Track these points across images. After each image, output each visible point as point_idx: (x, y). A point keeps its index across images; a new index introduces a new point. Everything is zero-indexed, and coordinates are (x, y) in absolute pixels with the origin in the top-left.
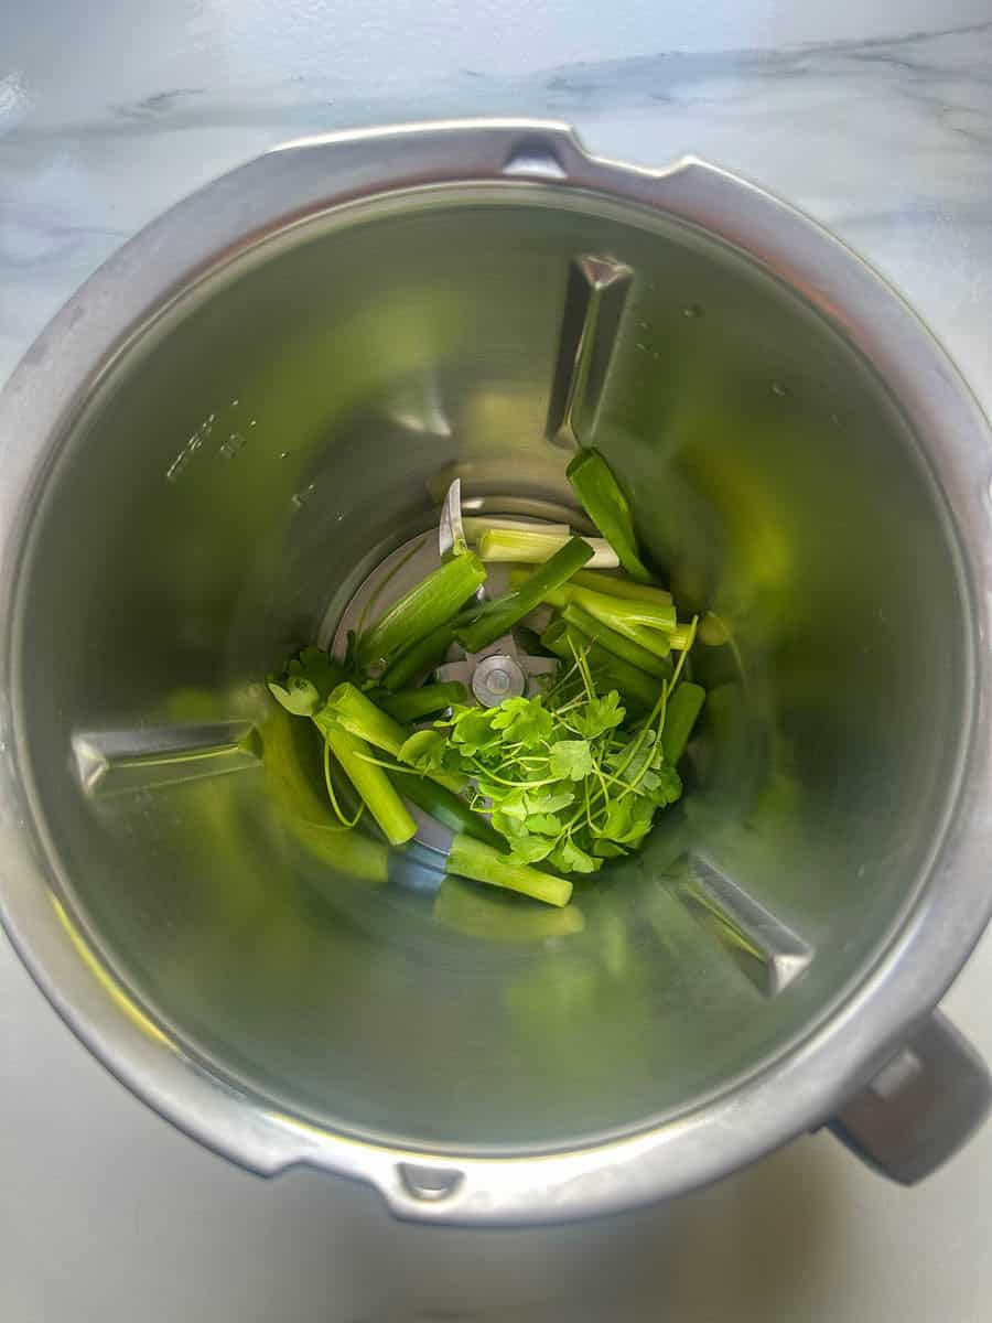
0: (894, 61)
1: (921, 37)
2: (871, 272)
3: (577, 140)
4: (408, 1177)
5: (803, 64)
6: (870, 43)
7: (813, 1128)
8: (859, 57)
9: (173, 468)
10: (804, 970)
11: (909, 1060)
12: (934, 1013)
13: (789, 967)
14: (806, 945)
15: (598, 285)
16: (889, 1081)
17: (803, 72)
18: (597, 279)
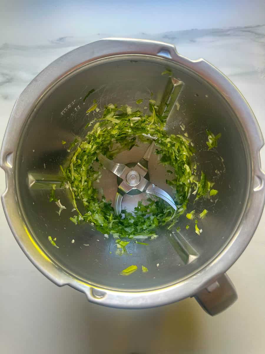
0: (252, 32)
1: (258, 26)
2: (241, 94)
3: (176, 50)
4: (93, 292)
5: (229, 33)
6: (246, 27)
7: (191, 296)
8: (243, 31)
9: (63, 111)
10: (196, 259)
11: (217, 283)
12: (225, 274)
13: (193, 258)
14: (198, 253)
15: (175, 85)
16: (211, 288)
17: (229, 35)
18: (175, 84)
